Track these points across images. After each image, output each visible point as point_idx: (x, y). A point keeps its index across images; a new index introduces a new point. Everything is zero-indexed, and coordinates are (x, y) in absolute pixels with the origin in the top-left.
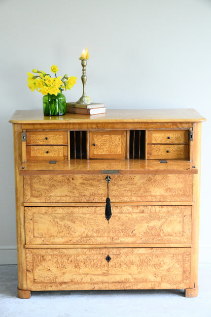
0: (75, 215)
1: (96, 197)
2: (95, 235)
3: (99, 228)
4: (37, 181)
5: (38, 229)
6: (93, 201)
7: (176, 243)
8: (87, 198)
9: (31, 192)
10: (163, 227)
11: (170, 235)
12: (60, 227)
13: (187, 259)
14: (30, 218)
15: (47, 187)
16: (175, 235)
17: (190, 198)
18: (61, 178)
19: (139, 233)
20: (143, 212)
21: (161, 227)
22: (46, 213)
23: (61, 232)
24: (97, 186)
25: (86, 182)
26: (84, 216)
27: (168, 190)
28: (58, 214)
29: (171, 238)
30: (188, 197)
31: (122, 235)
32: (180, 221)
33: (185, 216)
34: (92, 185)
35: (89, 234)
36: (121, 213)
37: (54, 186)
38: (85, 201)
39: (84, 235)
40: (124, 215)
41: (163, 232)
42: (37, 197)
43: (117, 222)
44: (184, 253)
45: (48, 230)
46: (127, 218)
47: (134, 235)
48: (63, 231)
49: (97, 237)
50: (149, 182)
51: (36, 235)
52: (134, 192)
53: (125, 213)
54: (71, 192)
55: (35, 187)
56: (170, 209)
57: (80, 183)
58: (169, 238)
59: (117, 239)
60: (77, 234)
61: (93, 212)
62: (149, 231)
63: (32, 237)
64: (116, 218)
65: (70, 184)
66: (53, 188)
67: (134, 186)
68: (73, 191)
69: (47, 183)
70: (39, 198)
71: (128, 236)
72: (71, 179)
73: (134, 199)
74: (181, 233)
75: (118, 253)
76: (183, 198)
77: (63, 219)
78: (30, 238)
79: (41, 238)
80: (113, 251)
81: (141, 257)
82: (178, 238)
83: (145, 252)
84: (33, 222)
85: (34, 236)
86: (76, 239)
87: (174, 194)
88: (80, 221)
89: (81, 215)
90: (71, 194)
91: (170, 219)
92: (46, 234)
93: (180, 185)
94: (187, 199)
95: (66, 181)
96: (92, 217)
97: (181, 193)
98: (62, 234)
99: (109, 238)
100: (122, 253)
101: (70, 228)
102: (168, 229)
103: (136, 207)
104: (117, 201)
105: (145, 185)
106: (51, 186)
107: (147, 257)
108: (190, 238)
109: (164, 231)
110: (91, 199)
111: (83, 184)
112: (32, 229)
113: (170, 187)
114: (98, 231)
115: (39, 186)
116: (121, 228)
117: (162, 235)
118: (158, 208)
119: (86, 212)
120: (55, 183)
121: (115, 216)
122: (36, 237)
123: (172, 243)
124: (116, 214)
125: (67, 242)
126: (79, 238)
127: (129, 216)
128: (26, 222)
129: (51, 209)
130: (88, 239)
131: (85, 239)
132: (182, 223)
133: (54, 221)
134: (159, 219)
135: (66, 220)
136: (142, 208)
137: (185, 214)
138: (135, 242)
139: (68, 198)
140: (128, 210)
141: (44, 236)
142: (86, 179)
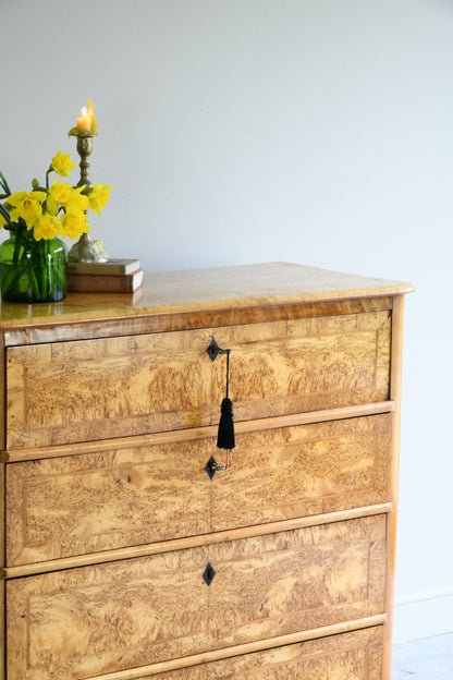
0: (133, 582)
1: (183, 524)
2: (179, 631)
3: (188, 610)
4: (41, 497)
5: (40, 641)
6: (177, 536)
7: (353, 618)
8: (163, 530)
9: (25, 534)
10: (327, 582)
11: (342, 600)
12: (96, 623)
13: (375, 656)
14: (20, 611)
15: (64, 513)
16: (350, 600)
17: (384, 493)
18: (101, 480)
19: (278, 607)
20: (286, 547)
21: (324, 580)
22: (61, 589)
23: (97, 640)
24: (186, 490)
25: (159, 483)
26: (155, 582)
27: (342, 479)
28: (92, 585)
29: (344, 606)
30: (380, 491)
31: (239, 620)
32: (364, 560)
33: (372, 544)
34: (174, 491)
35: (165, 631)
36: (239, 558)
37: (83, 506)
38: (159, 538)
39: (153, 637)
40: (243, 563)
41: (328, 595)
42: (39, 545)
43: (229, 587)
44: (370, 641)
45: (66, 639)
46: (251, 570)
47: (267, 615)
48: (101, 637)
49: (184, 635)
50: (300, 466)
51: (34, 660)
52: (269, 496)
53: (249, 557)
54: (124, 517)
55: (37, 515)
56: (344, 529)
57: (147, 489)
58: (339, 607)
59: (228, 634)
60: (135, 640)
61: (176, 565)
62: (299, 599)
63: (25, 667)
64: (228, 575)
65: (121, 495)
66: (80, 512)
67: (269, 480)
68: (131, 513)
69: (65, 499)
70: (44, 549)
71: (253, 618)
72: (124, 481)
73: (268, 514)
74: (365, 591)
75: (228, 672)
76: (369, 497)
77: (102, 599)
78: (18, 672)
79: (46, 667)
80: (218, 669)
81: (279, 672)
82: (358, 605)
83: (288, 658)
84: (29, 623)
85: (29, 665)
86: (133, 652)
87: (352, 488)
88: (143, 598)
89: (147, 581)
90: (124, 524)
91: (343, 555)
92: (59, 653)
93: (366, 463)
94: (379, 498)
95: (114, 486)
96: (172, 581)
97: (367, 483)
98: (99, 645)
99: (210, 636)
100: (237, 671)
101: (120, 622)
102: (337, 585)
103: (271, 537)
104: (231, 525)
105: (292, 474)
106: (75, 508)
107: (291, 670)
108: (381, 599)
109: (331, 591)
110: (172, 531)
111: (153, 489)
112: (25, 645)
113: (344, 470)
114: (184, 620)
115: (45, 512)
116: (237, 599)
117: (325, 602)
118: (317, 533)
119: (158, 569)
120: (86, 497)
121: (225, 570)
122: (33, 668)
123: (346, 620)
124: (228, 565)
125: (111, 665)
126: (140, 649)
127: (257, 564)
128: (10, 624)
129: (73, 577)
130: (162, 645)
131: (154, 647)
132: (366, 564)
133: (81, 610)
134: (319, 561)
135: (110, 600)
136: (284, 537)
137: (373, 540)
138: (268, 632)
139: (117, 536)
140: (254, 546)
141: (55, 659)
142: (161, 476)
